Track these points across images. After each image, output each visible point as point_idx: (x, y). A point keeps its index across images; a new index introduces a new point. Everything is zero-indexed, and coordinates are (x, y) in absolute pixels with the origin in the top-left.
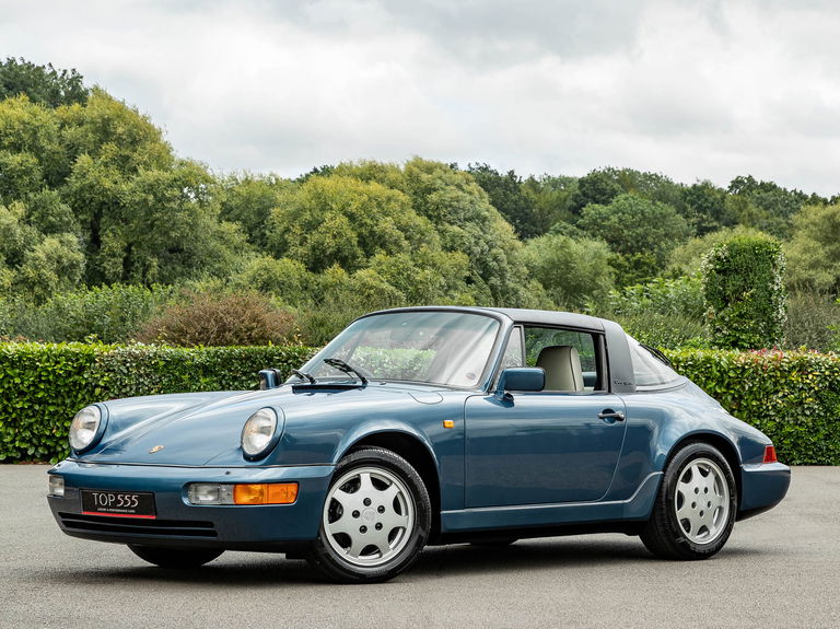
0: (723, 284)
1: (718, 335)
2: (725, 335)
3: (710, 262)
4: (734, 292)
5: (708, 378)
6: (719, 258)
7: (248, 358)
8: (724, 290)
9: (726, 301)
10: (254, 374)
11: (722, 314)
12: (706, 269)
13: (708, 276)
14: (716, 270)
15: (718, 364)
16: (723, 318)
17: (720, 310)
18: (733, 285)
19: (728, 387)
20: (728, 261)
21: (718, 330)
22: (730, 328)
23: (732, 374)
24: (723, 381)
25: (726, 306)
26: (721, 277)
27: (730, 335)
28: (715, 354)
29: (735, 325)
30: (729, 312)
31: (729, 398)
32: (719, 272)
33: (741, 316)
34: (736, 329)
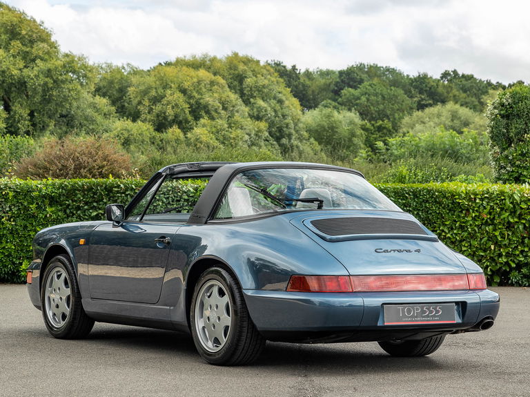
0: (507, 127)
1: (503, 171)
2: (509, 172)
3: (495, 108)
4: (517, 134)
5: (502, 209)
6: (503, 105)
7: (90, 189)
8: (507, 132)
9: (510, 141)
10: (95, 204)
11: (506, 152)
12: (492, 114)
13: (493, 120)
14: (500, 115)
15: (511, 197)
16: (507, 157)
17: (504, 150)
18: (516, 128)
19: (520, 217)
20: (511, 107)
21: (502, 168)
22: (513, 165)
23: (524, 206)
24: (515, 212)
25: (510, 146)
26: (505, 121)
27: (513, 171)
28: (507, 188)
29: (518, 163)
30: (512, 151)
31: (521, 227)
32: (503, 116)
33: (523, 155)
34: (518, 166)
